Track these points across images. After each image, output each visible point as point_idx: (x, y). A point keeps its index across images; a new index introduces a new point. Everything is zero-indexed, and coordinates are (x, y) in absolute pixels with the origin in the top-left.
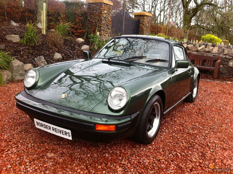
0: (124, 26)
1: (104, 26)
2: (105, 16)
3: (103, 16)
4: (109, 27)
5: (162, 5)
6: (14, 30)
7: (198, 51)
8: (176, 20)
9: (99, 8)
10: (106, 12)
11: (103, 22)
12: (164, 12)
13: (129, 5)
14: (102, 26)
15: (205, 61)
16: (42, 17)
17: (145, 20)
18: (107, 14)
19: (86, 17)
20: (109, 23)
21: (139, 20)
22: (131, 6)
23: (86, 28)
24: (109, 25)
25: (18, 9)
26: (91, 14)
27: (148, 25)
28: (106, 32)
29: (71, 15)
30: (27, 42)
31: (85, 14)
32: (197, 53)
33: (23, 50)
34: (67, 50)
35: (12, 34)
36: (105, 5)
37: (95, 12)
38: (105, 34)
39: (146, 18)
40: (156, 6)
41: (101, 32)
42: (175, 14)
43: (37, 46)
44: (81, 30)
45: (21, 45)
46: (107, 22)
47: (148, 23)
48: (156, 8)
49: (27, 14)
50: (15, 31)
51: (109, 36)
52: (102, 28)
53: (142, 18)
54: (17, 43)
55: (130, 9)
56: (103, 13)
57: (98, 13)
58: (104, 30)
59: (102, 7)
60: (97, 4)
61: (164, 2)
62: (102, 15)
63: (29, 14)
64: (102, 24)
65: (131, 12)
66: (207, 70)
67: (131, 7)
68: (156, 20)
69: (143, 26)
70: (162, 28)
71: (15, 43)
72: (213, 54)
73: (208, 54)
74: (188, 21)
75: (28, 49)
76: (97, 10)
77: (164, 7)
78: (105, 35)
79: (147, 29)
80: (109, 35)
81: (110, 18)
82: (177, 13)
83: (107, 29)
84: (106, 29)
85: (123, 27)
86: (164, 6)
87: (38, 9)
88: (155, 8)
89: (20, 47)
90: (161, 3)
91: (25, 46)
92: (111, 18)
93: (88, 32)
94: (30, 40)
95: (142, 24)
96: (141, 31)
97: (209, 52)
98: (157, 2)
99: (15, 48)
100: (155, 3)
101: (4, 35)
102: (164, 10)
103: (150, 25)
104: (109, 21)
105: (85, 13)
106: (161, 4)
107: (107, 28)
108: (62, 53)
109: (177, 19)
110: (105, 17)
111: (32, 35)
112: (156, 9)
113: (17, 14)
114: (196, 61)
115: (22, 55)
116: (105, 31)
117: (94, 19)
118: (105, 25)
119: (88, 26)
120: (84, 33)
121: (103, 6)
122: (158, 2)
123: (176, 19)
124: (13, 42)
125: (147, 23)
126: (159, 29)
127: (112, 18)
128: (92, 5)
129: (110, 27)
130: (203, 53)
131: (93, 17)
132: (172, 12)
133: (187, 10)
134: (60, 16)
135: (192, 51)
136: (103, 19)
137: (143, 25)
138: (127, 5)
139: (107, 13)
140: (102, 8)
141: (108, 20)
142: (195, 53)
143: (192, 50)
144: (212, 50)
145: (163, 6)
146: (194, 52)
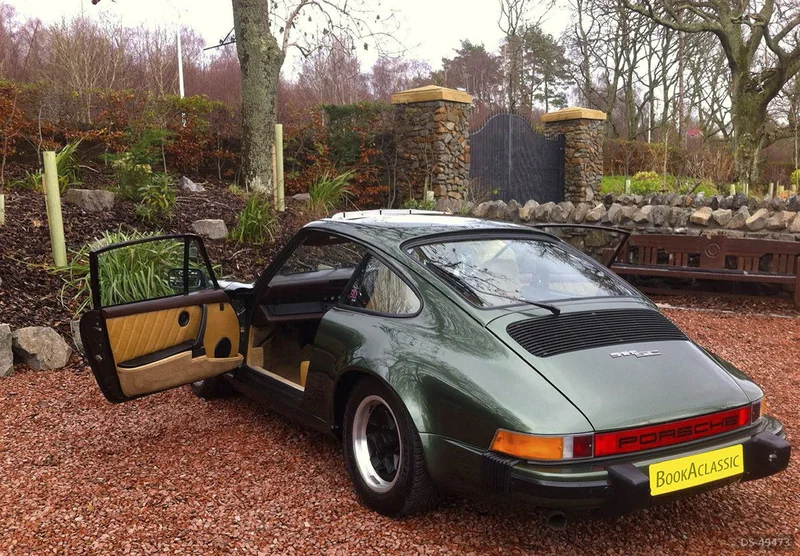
0: (510, 162)
1: (447, 170)
2: (448, 138)
3: (443, 140)
4: (462, 171)
5: (655, 60)
6: (204, 204)
7: (745, 228)
8: (714, 112)
9: (431, 115)
10: (450, 126)
11: (444, 158)
12: (666, 89)
13: (534, 69)
14: (442, 169)
15: (769, 256)
16: (274, 164)
17: (582, 136)
18: (454, 133)
19: (392, 148)
20: (462, 158)
21: (563, 137)
22: (539, 72)
23: (392, 181)
24: (462, 164)
25: (196, 141)
26: (407, 136)
27: (593, 151)
28: (455, 187)
29: (346, 146)
30: (245, 237)
31: (386, 140)
32: (742, 233)
33: (239, 259)
34: (347, 252)
35: (203, 217)
36: (447, 104)
37: (416, 128)
38: (450, 194)
39: (586, 128)
40: (632, 69)
41: (439, 190)
42: (708, 89)
43: (272, 246)
44: (377, 186)
45: (232, 244)
46: (457, 157)
47: (595, 143)
48: (634, 75)
49: (219, 152)
50: (209, 207)
51: (463, 198)
52: (441, 176)
53: (572, 128)
54: (221, 241)
55: (539, 82)
56: (442, 130)
57: (427, 132)
58: (448, 181)
59: (439, 113)
60: (423, 105)
61: (660, 54)
62: (440, 137)
63: (224, 152)
64: (441, 164)
65: (543, 93)
66: (780, 284)
67: (541, 76)
68: (637, 119)
69: (576, 155)
70: (653, 151)
71: (217, 240)
72: (793, 235)
73: (777, 234)
74: (752, 115)
75: (252, 255)
76: (423, 123)
77: (665, 71)
78: (450, 197)
79: (593, 164)
80: (462, 194)
81: (463, 144)
82: (719, 86)
83: (457, 179)
84: (454, 178)
85: (508, 165)
86: (663, 64)
87: (251, 135)
88: (630, 77)
89: (230, 252)
90: (651, 55)
91: (242, 246)
92: (468, 143)
93: (397, 191)
94: (254, 231)
95: (573, 147)
96: (571, 170)
97: (781, 228)
98: (636, 53)
99: (220, 254)
100: (628, 60)
101: (187, 221)
102: (664, 80)
103: (601, 150)
104: (463, 151)
105: (388, 137)
106: (649, 61)
107: (456, 174)
108: (336, 260)
109: (720, 106)
110: (449, 143)
111: (259, 217)
112: (634, 78)
113: (192, 154)
114: (741, 260)
115: (240, 270)
116: (451, 185)
117: (414, 151)
118: (451, 166)
119: (397, 172)
120: (386, 197)
121: (442, 110)
122: (641, 54)
123: (716, 107)
124: (211, 239)
125: (589, 142)
126: (643, 157)
127: (471, 141)
128: (407, 109)
129: (466, 169)
130: (761, 233)
131: (413, 145)
132: (697, 81)
133: (745, 77)
134: (314, 150)
135: (729, 228)
136: (442, 148)
137: (578, 151)
138: (526, 71)
139: (455, 129)
140: (437, 118)
141: (459, 151)
142: (739, 234)
143: (728, 226)
144: (791, 221)
145: (660, 68)
146: (735, 232)
